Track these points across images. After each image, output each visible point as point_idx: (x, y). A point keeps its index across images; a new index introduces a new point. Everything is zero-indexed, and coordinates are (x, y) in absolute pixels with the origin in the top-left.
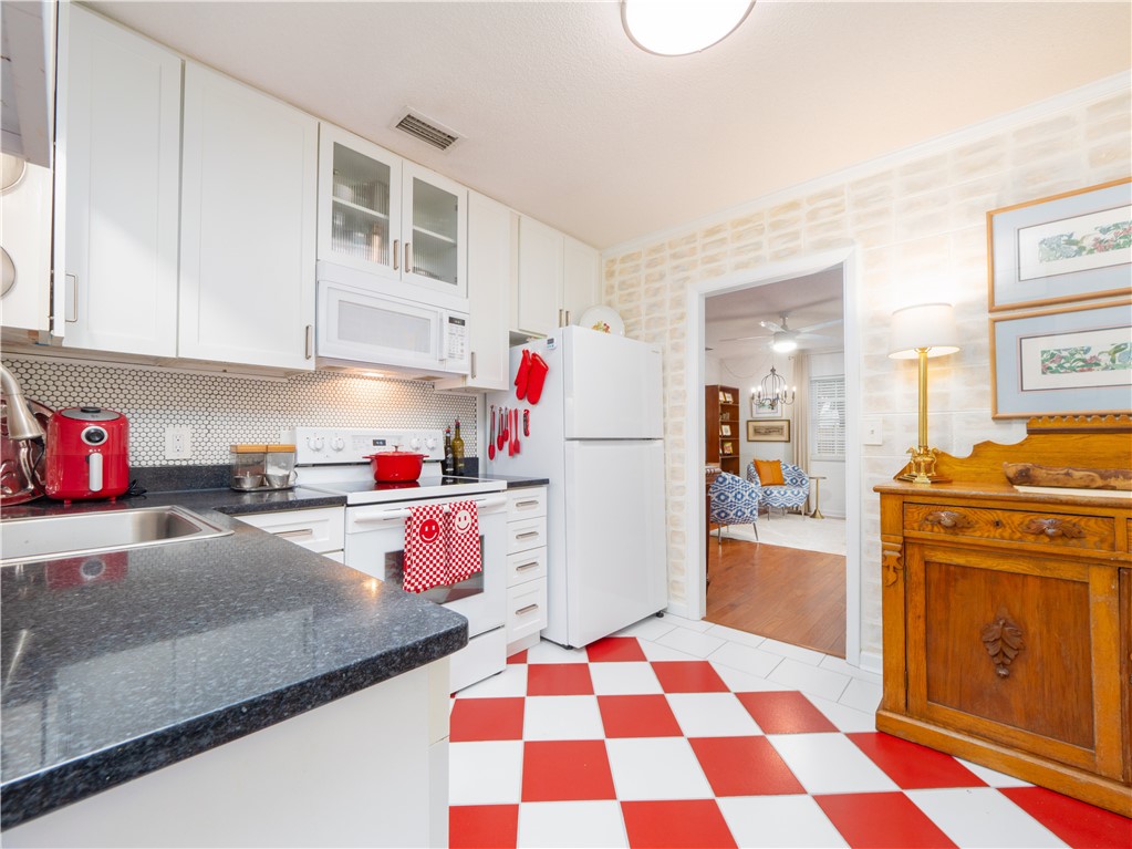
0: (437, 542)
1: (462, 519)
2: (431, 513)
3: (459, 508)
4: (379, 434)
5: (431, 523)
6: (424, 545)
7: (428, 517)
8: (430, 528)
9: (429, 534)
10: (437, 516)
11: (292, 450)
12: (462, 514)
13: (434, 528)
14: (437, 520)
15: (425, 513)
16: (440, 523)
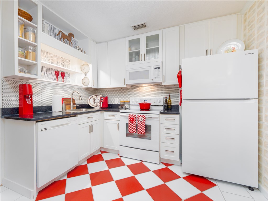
0: (134, 123)
1: (141, 119)
2: (133, 116)
3: (140, 116)
4: (146, 98)
5: (132, 118)
6: (131, 123)
7: (132, 117)
8: (132, 120)
9: (132, 121)
10: (134, 117)
11: (129, 102)
12: (140, 118)
13: (133, 120)
14: (134, 118)
15: (131, 116)
16: (135, 119)
